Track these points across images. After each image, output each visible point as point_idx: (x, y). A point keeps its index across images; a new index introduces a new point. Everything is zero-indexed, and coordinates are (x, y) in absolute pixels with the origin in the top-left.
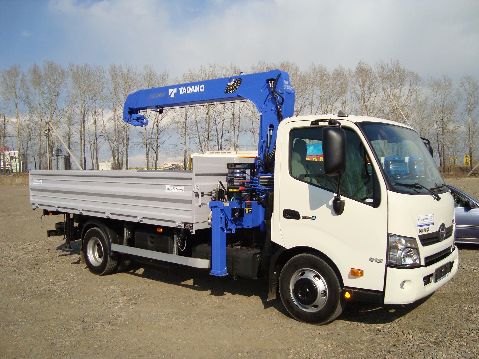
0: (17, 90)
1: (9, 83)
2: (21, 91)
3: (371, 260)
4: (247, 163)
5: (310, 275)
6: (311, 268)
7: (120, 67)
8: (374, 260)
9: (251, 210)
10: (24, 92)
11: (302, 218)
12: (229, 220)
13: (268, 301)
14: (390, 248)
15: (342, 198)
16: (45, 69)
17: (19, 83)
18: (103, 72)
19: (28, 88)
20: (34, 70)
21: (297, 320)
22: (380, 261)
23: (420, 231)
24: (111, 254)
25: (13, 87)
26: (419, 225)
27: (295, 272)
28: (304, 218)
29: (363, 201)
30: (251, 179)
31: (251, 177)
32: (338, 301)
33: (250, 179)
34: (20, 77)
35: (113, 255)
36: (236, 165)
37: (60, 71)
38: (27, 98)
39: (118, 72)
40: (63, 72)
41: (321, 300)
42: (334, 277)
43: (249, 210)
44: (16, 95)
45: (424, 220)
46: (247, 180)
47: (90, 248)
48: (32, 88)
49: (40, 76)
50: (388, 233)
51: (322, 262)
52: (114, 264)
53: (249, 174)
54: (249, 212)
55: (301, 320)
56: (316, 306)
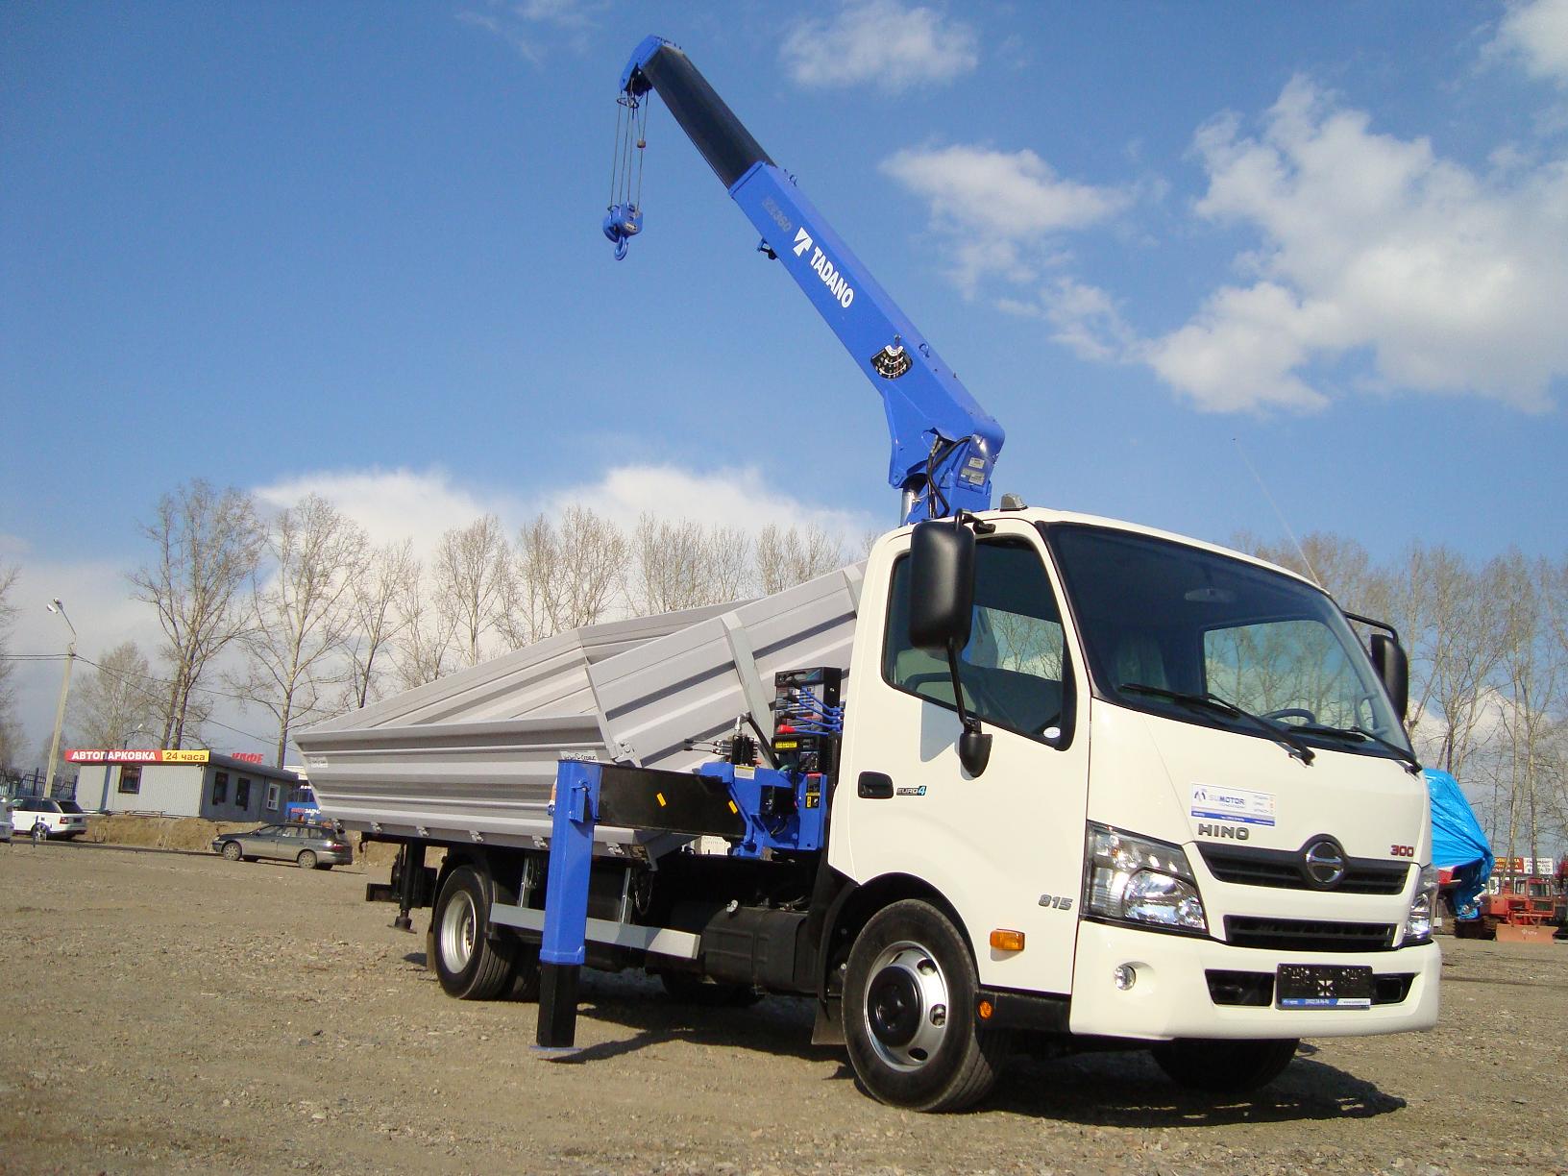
0: (482, 592)
1: (462, 570)
2: (493, 594)
3: (1044, 902)
4: (818, 668)
5: (910, 963)
6: (917, 942)
7: (791, 536)
8: (1052, 903)
9: (817, 797)
10: (500, 598)
11: (898, 794)
12: (749, 819)
13: (815, 1046)
14: (1093, 866)
15: (986, 728)
16: (568, 534)
17: (488, 572)
18: (739, 550)
19: (512, 587)
20: (537, 535)
21: (874, 1099)
22: (1065, 905)
23: (1202, 830)
24: (491, 934)
25: (471, 579)
26: (1196, 810)
27: (878, 954)
28: (903, 792)
29: (1037, 736)
30: (826, 711)
31: (824, 708)
32: (970, 1035)
33: (821, 711)
34: (495, 552)
35: (499, 939)
36: (796, 674)
37: (609, 538)
38: (507, 615)
39: (783, 550)
40: (617, 545)
41: (932, 1034)
42: (965, 961)
43: (813, 798)
44: (476, 605)
45: (1222, 799)
46: (816, 715)
47: (449, 927)
48: (523, 588)
49: (551, 554)
50: (1087, 820)
51: (941, 921)
52: (501, 969)
53: (821, 699)
54: (813, 806)
55: (886, 1100)
56: (920, 1054)
